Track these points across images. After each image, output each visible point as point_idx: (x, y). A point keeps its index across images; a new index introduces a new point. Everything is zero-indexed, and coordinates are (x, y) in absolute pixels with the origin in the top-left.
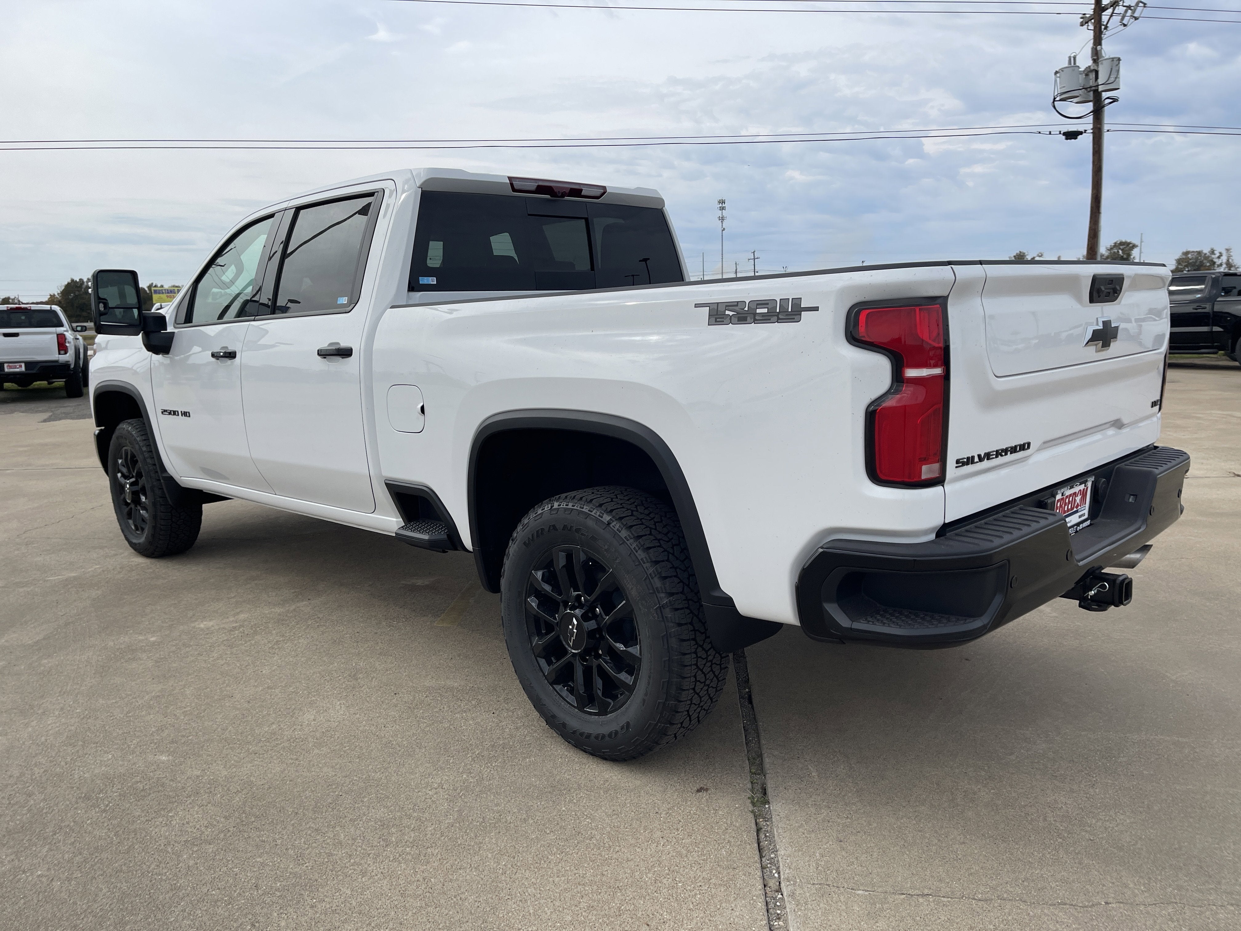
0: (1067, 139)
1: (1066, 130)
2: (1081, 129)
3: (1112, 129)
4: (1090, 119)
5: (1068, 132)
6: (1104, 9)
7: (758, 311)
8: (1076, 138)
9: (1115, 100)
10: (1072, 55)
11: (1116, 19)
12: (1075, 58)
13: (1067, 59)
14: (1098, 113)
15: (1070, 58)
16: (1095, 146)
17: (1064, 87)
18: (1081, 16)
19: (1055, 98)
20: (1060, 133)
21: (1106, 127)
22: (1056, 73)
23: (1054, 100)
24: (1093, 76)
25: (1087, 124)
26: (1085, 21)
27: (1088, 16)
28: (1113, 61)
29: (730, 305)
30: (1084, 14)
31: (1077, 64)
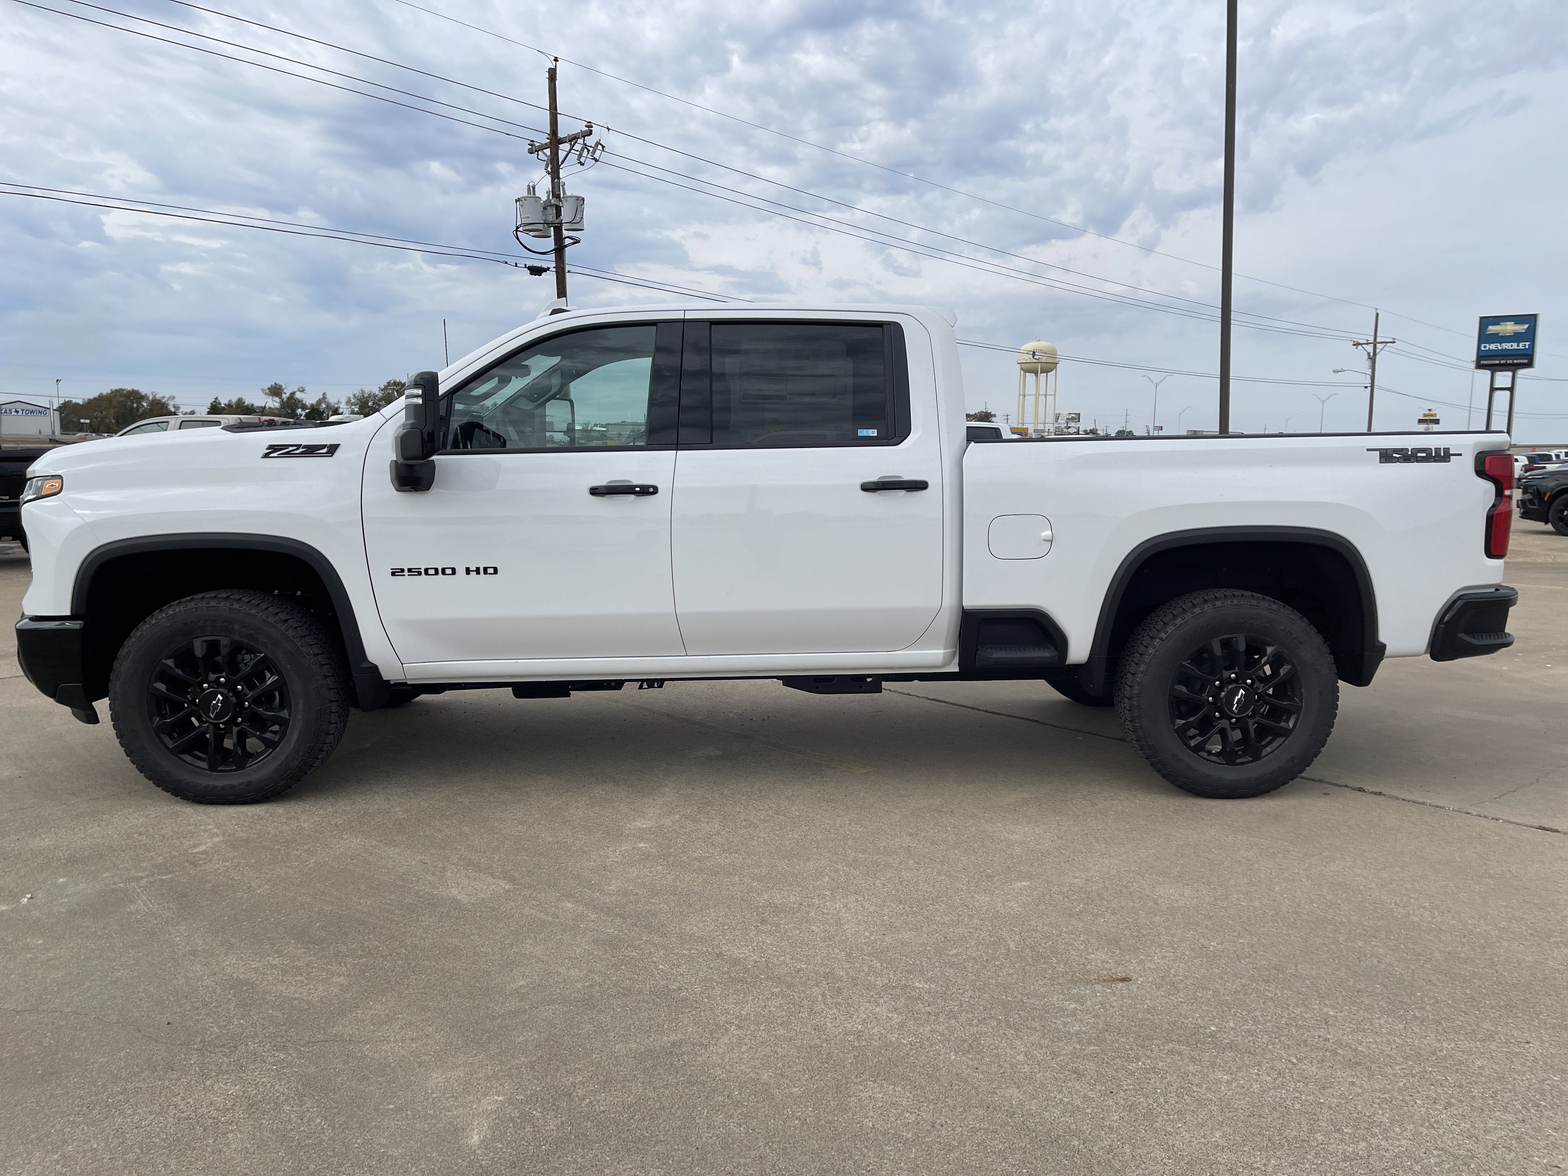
0: (532, 274)
1: (531, 265)
2: (545, 266)
3: (572, 271)
4: (553, 256)
5: (533, 267)
6: (561, 141)
7: (1419, 455)
8: (540, 275)
9: (577, 241)
10: (531, 184)
11: (573, 157)
12: (534, 188)
13: (527, 188)
14: (560, 250)
15: (529, 186)
16: (560, 286)
17: (528, 217)
18: (529, 142)
19: (517, 228)
20: (526, 267)
21: (567, 268)
22: (516, 201)
23: (516, 231)
24: (552, 211)
25: (549, 262)
26: (534, 149)
27: (537, 144)
28: (577, 200)
29: (1396, 451)
30: (533, 141)
31: (537, 195)
